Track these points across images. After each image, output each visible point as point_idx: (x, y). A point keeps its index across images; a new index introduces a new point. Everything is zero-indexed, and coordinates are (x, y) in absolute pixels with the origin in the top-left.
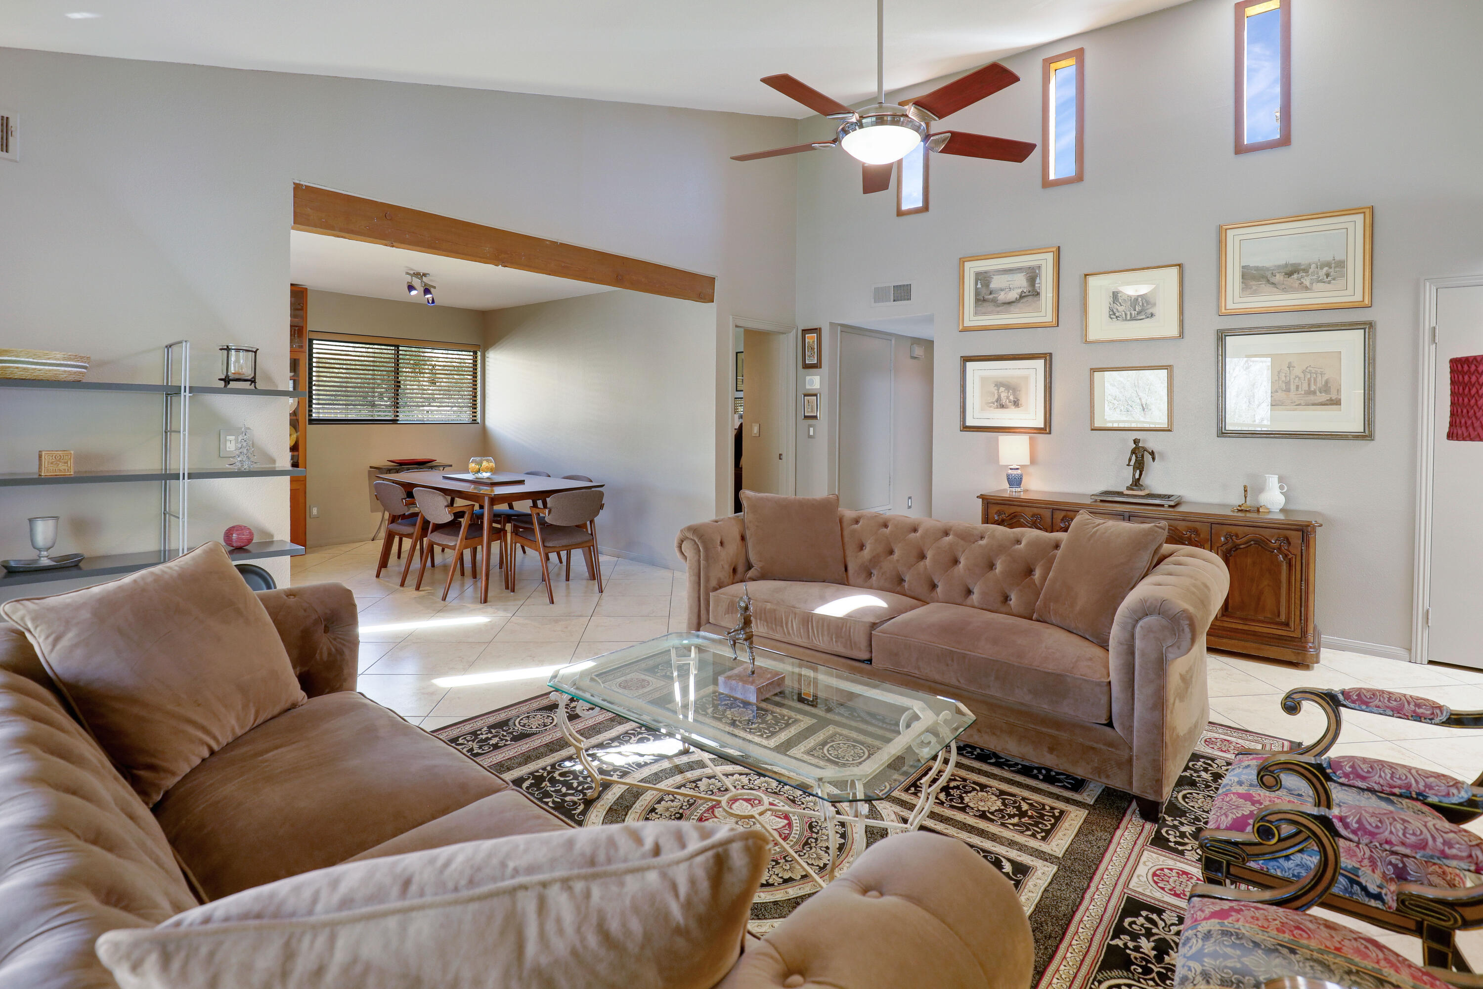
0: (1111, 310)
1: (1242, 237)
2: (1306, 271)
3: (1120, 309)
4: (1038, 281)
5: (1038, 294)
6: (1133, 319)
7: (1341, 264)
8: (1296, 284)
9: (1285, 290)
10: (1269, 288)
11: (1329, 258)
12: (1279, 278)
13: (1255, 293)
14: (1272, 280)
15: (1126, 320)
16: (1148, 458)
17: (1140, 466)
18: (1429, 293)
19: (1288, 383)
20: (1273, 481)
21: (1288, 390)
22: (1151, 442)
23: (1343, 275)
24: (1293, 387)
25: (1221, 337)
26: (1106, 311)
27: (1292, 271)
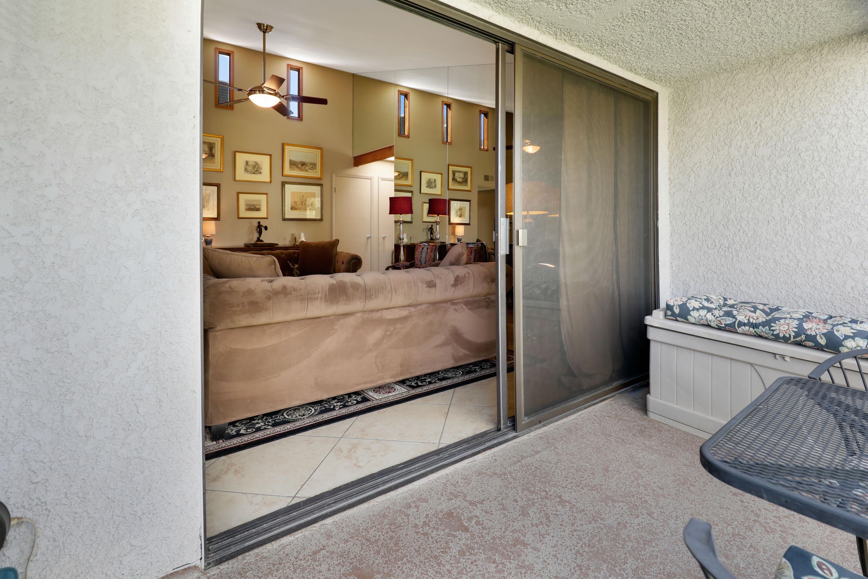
0: (245, 168)
1: (290, 149)
2: (307, 165)
3: (249, 168)
4: (213, 150)
5: (214, 156)
6: (254, 173)
7: (315, 165)
8: (304, 169)
9: (302, 170)
10: (296, 169)
11: (312, 162)
12: (300, 166)
13: (293, 170)
14: (298, 166)
15: (251, 173)
16: (263, 229)
17: (260, 233)
18: (334, 176)
19: (302, 202)
20: (302, 235)
21: (302, 204)
22: (263, 223)
23: (315, 168)
24: (304, 204)
25: (283, 184)
26: (243, 169)
27: (303, 164)
